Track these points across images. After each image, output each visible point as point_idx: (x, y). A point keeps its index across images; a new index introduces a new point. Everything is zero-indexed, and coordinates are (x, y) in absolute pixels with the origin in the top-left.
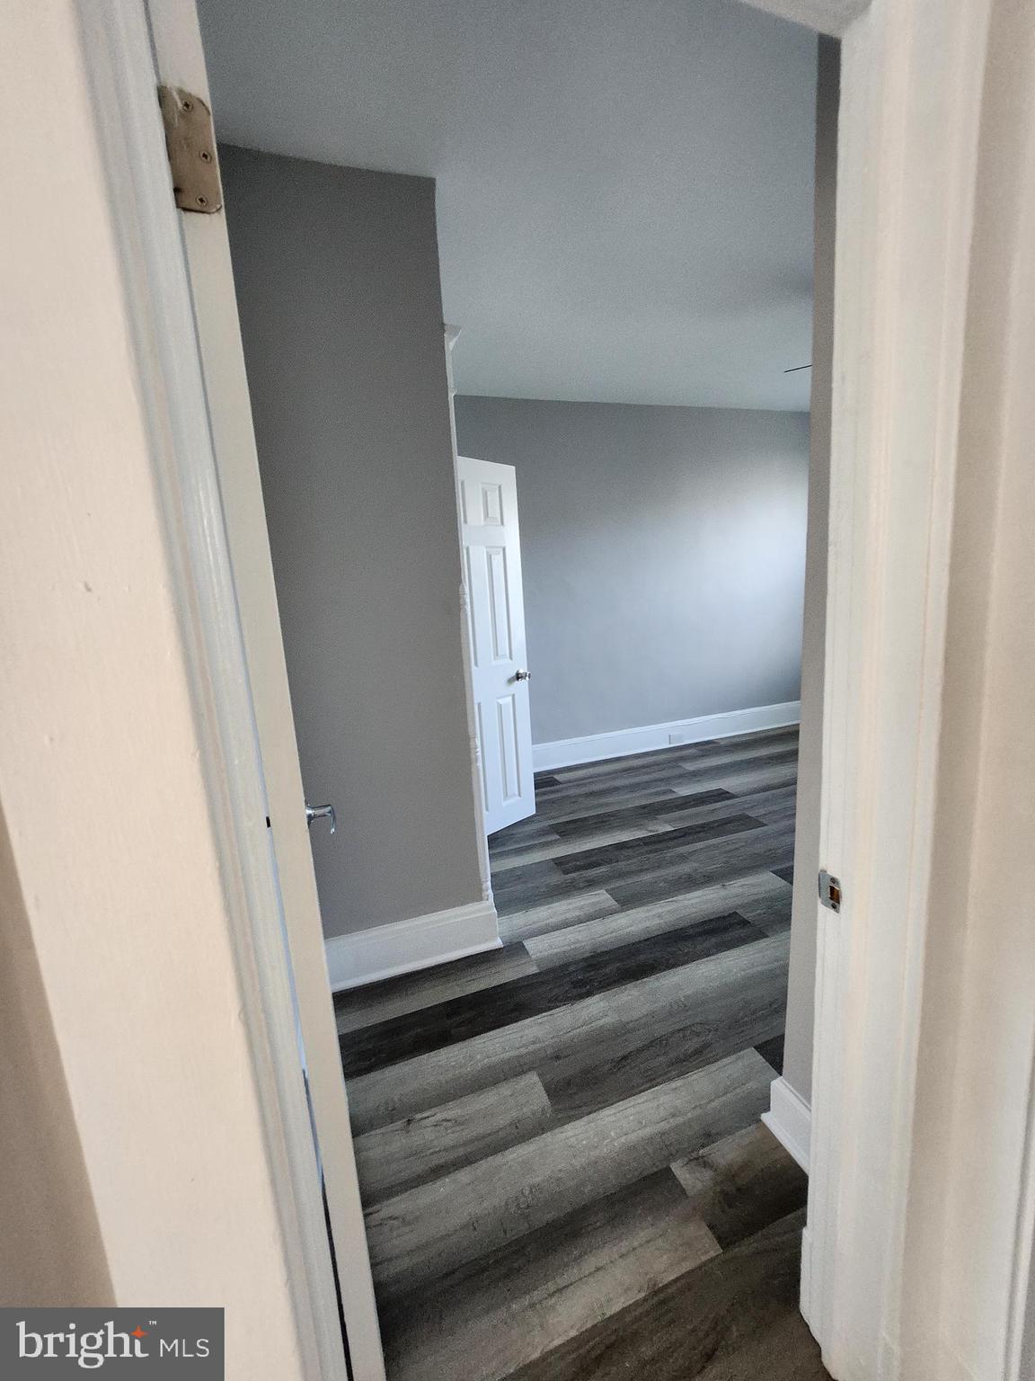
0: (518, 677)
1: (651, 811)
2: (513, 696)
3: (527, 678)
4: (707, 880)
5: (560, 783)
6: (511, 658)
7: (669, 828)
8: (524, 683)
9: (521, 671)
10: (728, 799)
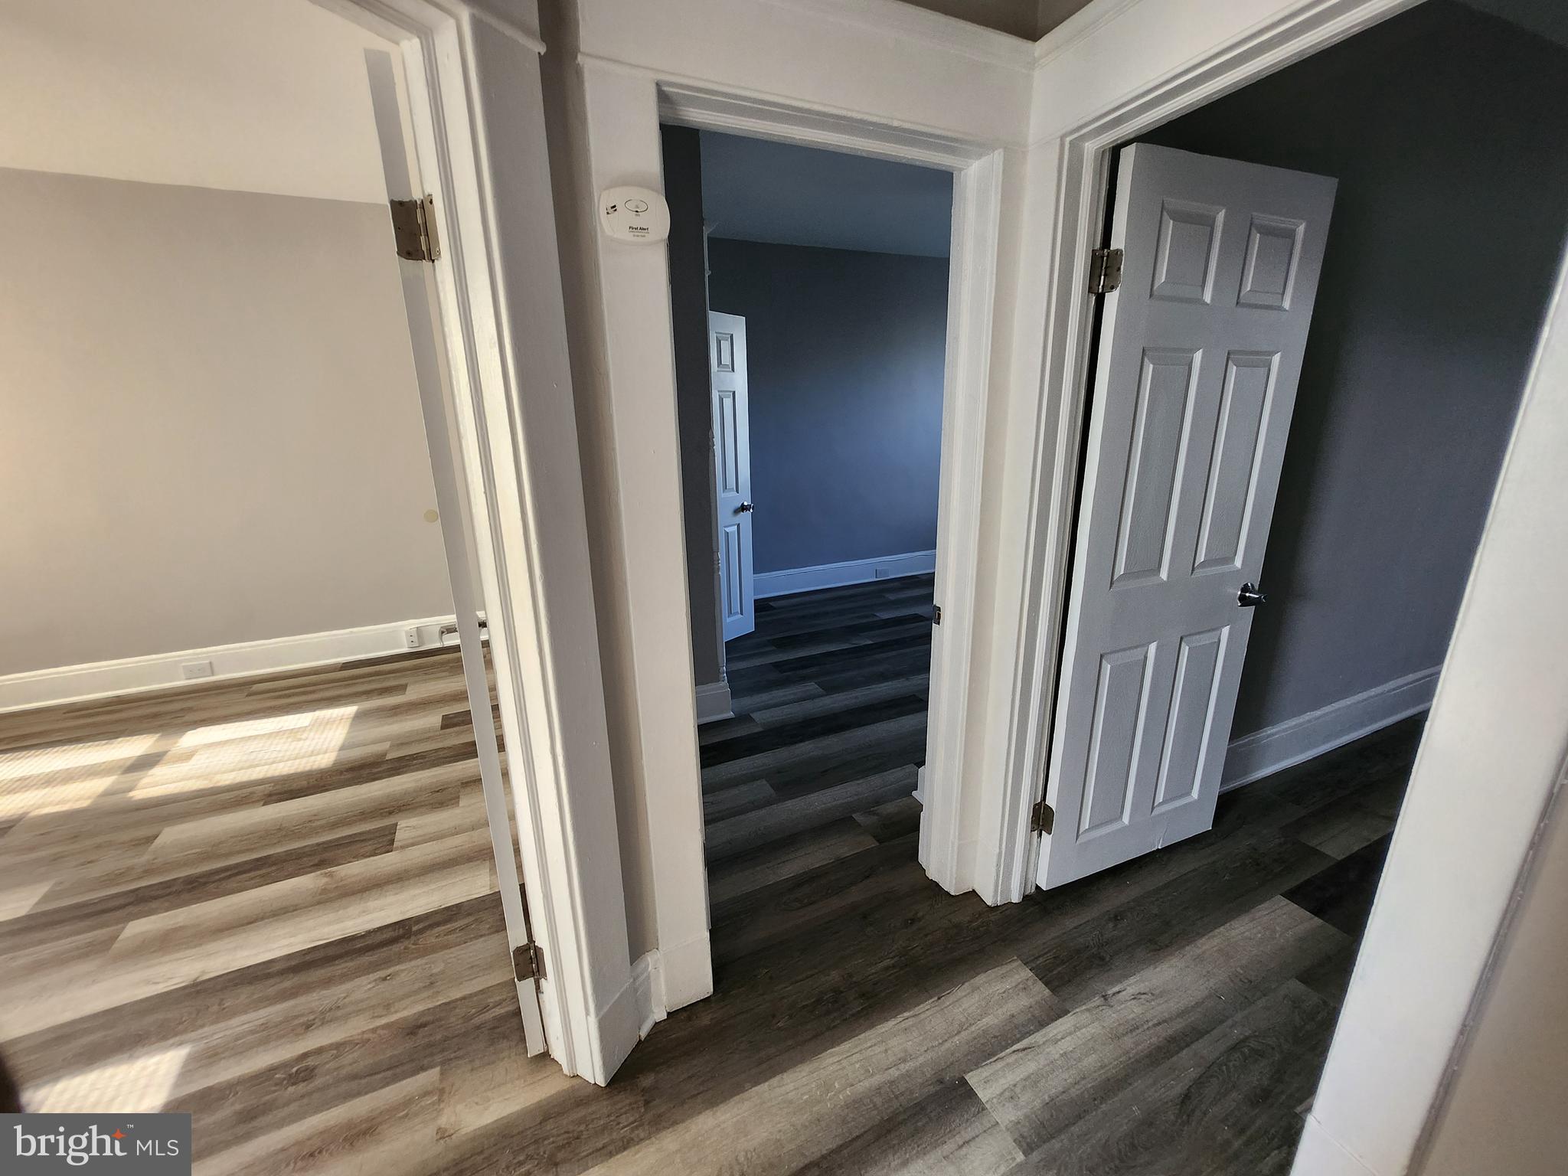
0: (743, 508)
1: (854, 630)
2: (738, 525)
3: (751, 510)
4: (897, 675)
5: (775, 609)
6: (737, 491)
7: (871, 642)
8: (748, 514)
9: (746, 504)
10: (922, 621)
